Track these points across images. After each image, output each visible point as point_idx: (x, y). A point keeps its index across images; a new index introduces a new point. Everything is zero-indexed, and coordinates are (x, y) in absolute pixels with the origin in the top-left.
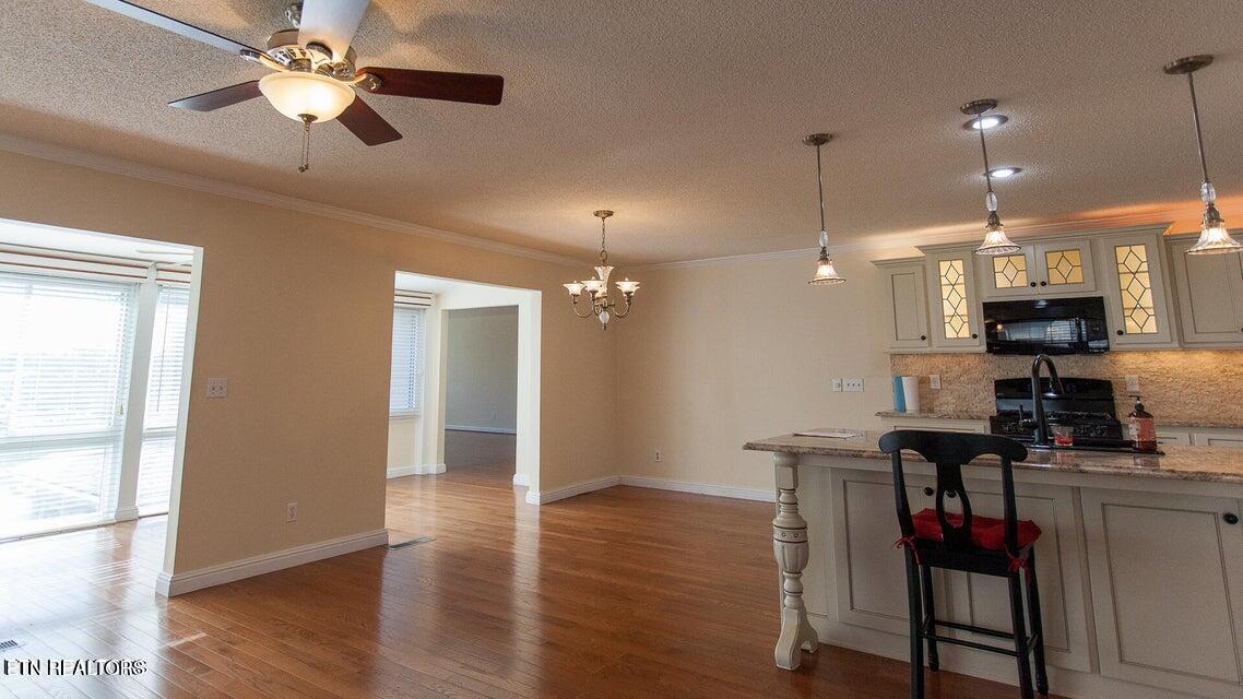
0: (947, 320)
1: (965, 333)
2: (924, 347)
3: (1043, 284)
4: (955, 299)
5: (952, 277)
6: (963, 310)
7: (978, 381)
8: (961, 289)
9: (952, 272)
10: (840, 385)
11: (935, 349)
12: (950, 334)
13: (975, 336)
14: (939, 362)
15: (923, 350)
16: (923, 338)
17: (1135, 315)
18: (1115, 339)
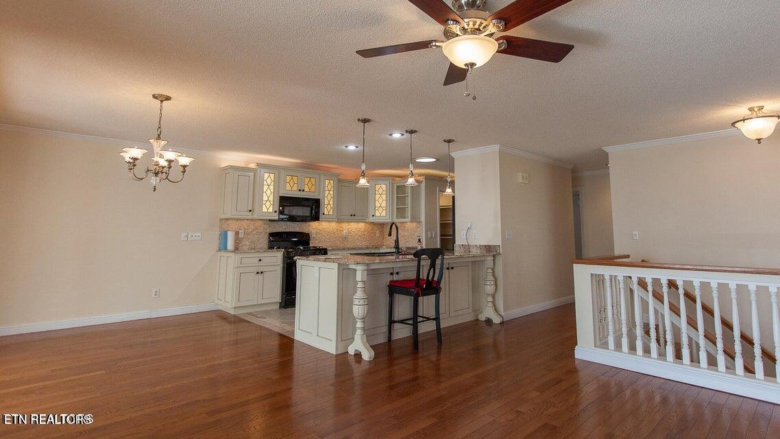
0: (264, 202)
1: (271, 210)
2: (250, 216)
3: (303, 191)
4: (268, 192)
5: (269, 181)
6: (271, 199)
7: (260, 233)
8: (272, 187)
9: (268, 178)
10: (187, 236)
11: (255, 216)
12: (265, 210)
13: (276, 212)
14: (244, 223)
15: (248, 217)
16: (250, 211)
17: (328, 207)
18: (321, 216)
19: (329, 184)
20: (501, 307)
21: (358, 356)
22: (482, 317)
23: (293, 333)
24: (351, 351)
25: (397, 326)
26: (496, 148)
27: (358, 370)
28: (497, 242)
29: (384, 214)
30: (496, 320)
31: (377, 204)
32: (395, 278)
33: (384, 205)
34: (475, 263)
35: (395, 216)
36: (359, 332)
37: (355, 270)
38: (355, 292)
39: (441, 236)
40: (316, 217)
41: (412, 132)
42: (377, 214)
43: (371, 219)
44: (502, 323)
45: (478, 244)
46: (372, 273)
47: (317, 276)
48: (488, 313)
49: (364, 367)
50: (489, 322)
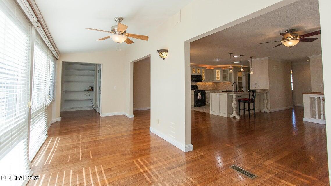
3: (197, 73)
17: (204, 78)
18: (202, 80)
19: (204, 71)
20: (269, 108)
21: (235, 118)
22: (263, 111)
23: (210, 112)
24: (232, 116)
25: (240, 111)
26: (267, 58)
27: (235, 122)
28: (268, 88)
29: (219, 79)
30: (268, 112)
31: (217, 76)
32: (240, 98)
33: (219, 76)
34: (260, 94)
35: (223, 80)
36: (234, 112)
37: (232, 95)
38: (233, 101)
39: (239, 86)
40: (200, 81)
41: (242, 56)
42: (217, 79)
43: (215, 81)
44: (270, 113)
45: (260, 88)
46: (236, 96)
47: (218, 97)
48: (265, 109)
49: (237, 120)
50: (265, 112)
